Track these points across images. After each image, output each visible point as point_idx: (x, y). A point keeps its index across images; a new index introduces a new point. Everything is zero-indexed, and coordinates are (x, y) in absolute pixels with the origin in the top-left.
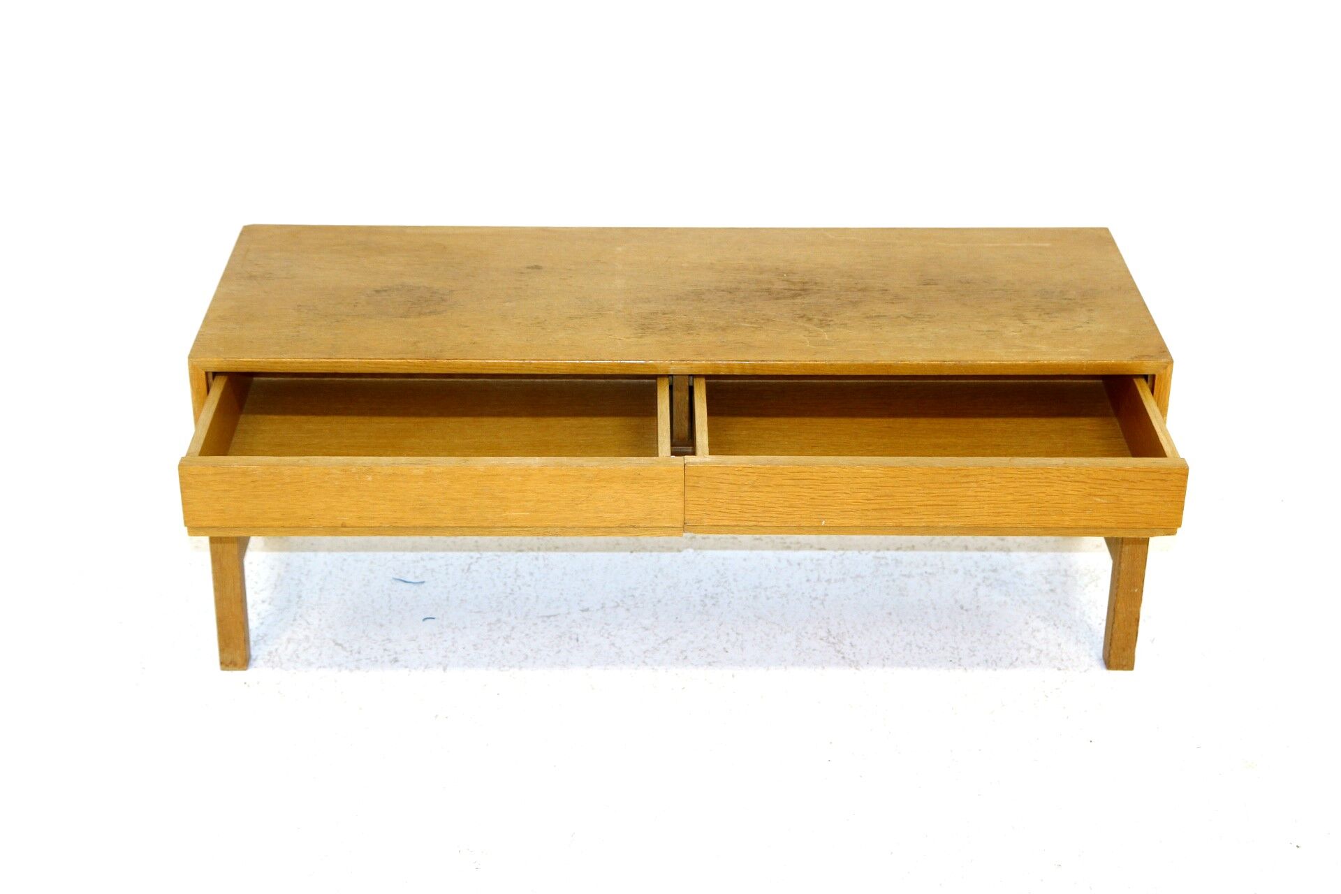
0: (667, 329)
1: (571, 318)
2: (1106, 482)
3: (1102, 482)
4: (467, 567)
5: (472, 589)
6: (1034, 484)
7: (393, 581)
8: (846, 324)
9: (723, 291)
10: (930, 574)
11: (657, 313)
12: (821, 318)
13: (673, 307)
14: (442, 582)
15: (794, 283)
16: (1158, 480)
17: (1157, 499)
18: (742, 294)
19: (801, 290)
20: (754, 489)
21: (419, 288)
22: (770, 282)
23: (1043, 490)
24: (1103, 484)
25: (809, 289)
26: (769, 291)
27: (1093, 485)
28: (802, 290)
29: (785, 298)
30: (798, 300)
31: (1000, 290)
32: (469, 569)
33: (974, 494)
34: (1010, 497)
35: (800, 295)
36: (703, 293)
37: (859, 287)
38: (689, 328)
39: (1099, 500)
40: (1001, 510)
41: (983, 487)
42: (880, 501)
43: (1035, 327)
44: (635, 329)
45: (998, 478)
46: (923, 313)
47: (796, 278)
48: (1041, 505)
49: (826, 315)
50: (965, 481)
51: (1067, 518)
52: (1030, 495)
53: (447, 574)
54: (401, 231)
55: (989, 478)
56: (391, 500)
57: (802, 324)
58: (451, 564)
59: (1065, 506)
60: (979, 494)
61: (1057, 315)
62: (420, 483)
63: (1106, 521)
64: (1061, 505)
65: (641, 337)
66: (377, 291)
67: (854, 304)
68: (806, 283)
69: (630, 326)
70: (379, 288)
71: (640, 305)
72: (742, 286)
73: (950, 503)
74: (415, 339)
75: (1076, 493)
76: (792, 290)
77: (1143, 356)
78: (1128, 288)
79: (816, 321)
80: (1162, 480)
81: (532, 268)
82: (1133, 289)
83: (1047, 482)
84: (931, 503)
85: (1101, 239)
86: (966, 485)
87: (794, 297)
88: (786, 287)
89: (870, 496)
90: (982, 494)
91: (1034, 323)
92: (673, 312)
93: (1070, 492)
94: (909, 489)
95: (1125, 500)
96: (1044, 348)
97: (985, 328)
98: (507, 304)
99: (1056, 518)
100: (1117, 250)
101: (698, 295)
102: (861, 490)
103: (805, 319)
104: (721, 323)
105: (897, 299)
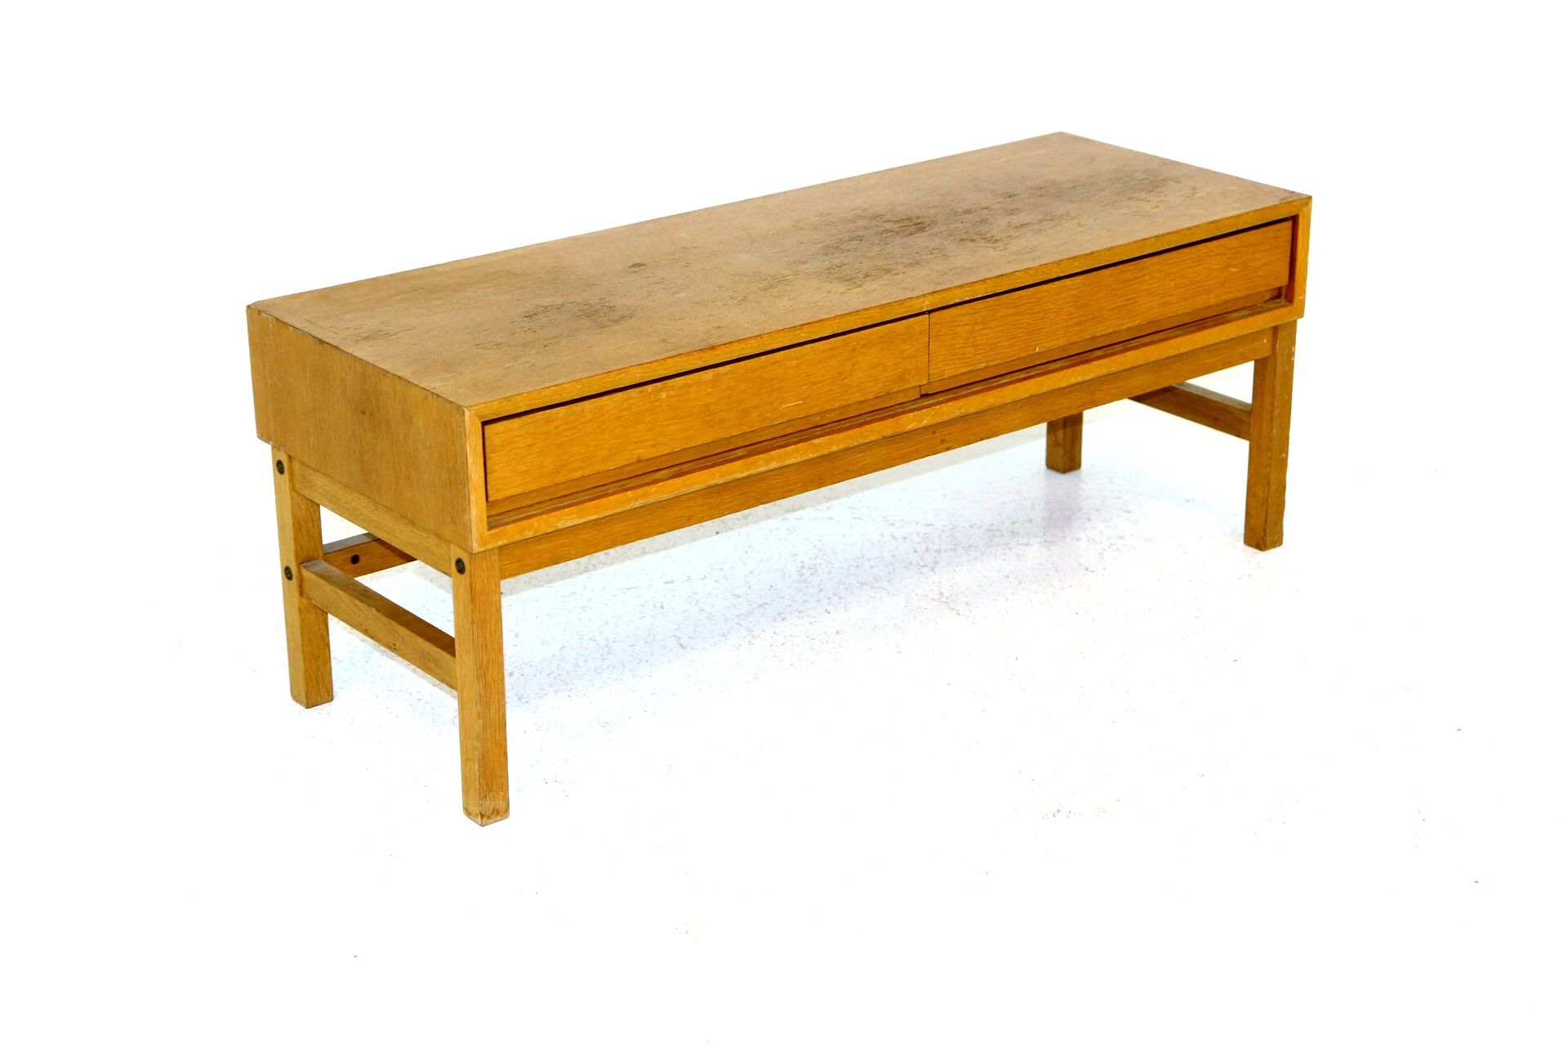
2: (1238, 249)
3: (1236, 250)
6: (1189, 265)
11: (832, 268)
20: (984, 326)
23: (1195, 270)
24: (1237, 253)
27: (1229, 256)
33: (1147, 287)
34: (1173, 284)
40: (1166, 299)
41: (1154, 278)
42: (1079, 314)
43: (1162, 201)
48: (1194, 287)
52: (1187, 277)
60: (1150, 286)
66: (529, 317)
70: (524, 315)
73: (1130, 302)
75: (1218, 267)
83: (1198, 261)
84: (1117, 305)
89: (1072, 310)
90: (1153, 286)
93: (1214, 267)
94: (1101, 295)
96: (1200, 212)
102: (1064, 306)
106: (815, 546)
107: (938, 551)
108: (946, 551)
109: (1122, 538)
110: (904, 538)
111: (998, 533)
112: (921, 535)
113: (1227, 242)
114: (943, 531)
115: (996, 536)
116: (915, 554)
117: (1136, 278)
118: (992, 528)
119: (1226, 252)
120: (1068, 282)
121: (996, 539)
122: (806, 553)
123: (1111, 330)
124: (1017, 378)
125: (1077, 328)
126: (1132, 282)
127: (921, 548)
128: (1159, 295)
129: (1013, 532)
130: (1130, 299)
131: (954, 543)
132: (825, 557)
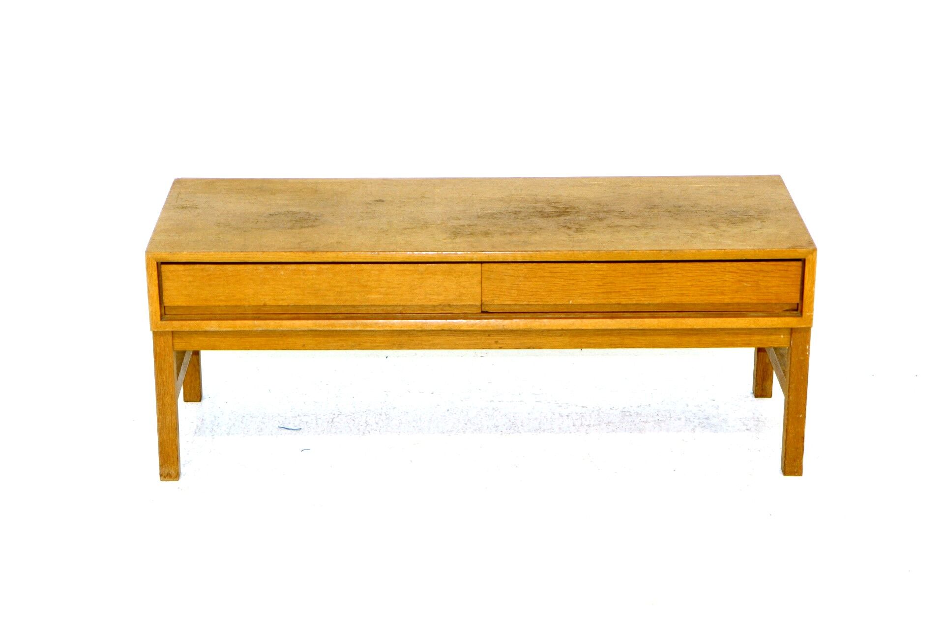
0: (471, 234)
1: (405, 229)
2: (750, 272)
3: (747, 272)
4: (331, 420)
5: (335, 432)
6: (704, 274)
7: (279, 429)
8: (594, 231)
9: (510, 213)
10: (661, 421)
11: (464, 226)
12: (578, 227)
13: (476, 222)
14: (313, 429)
15: (558, 208)
16: (782, 270)
17: (782, 283)
18: (523, 215)
19: (564, 212)
20: (526, 280)
21: (300, 213)
22: (543, 208)
23: (710, 278)
24: (749, 274)
25: (569, 212)
26: (542, 213)
27: (741, 275)
28: (566, 212)
29: (552, 217)
30: (562, 218)
31: (702, 210)
32: (333, 420)
33: (666, 281)
34: (689, 283)
35: (563, 215)
36: (496, 214)
37: (604, 210)
38: (486, 234)
39: (746, 284)
40: (684, 292)
41: (672, 277)
42: (606, 287)
43: (724, 231)
44: (450, 234)
45: (681, 270)
46: (647, 224)
47: (561, 206)
48: (709, 288)
49: (581, 225)
50: (660, 272)
51: (726, 297)
52: (702, 281)
53: (317, 424)
54: (285, 181)
55: (675, 270)
56: (295, 288)
57: (564, 231)
58: (320, 418)
59: (724, 288)
60: (669, 281)
61: (740, 224)
62: (314, 276)
63: (751, 299)
64: (722, 288)
65: (454, 239)
66: (272, 215)
67: (601, 219)
68: (568, 208)
69: (446, 233)
70: (272, 213)
71: (453, 221)
72: (524, 210)
73: (652, 288)
74: (299, 241)
75: (731, 280)
76: (558, 212)
77: (797, 246)
78: (791, 209)
79: (574, 229)
80: (785, 270)
81: (377, 201)
82: (794, 209)
83: (712, 273)
84: (640, 287)
85: (776, 182)
86: (661, 275)
87: (559, 216)
88: (554, 210)
89: (600, 283)
90: (671, 281)
91: (724, 229)
92: (476, 225)
93: (727, 279)
94: (625, 279)
95: (762, 284)
96: (729, 242)
97: (689, 231)
98: (361, 221)
99: (719, 297)
100: (785, 188)
101: (493, 215)
102: (593, 280)
103: (566, 228)
104: (509, 231)
105: (630, 216)
106: (510, 421)
107: (589, 426)
108: (594, 425)
109: (707, 418)
110: (568, 416)
111: (627, 414)
112: (579, 414)
113: (740, 266)
114: (593, 412)
115: (626, 416)
116: (574, 428)
117: (656, 274)
118: (624, 410)
119: (739, 271)
120: (596, 266)
121: (626, 418)
122: (504, 425)
123: (635, 302)
124: (559, 316)
125: (605, 296)
126: (652, 276)
127: (578, 423)
128: (677, 288)
129: (637, 413)
130: (652, 286)
131: (599, 420)
132: (516, 428)
